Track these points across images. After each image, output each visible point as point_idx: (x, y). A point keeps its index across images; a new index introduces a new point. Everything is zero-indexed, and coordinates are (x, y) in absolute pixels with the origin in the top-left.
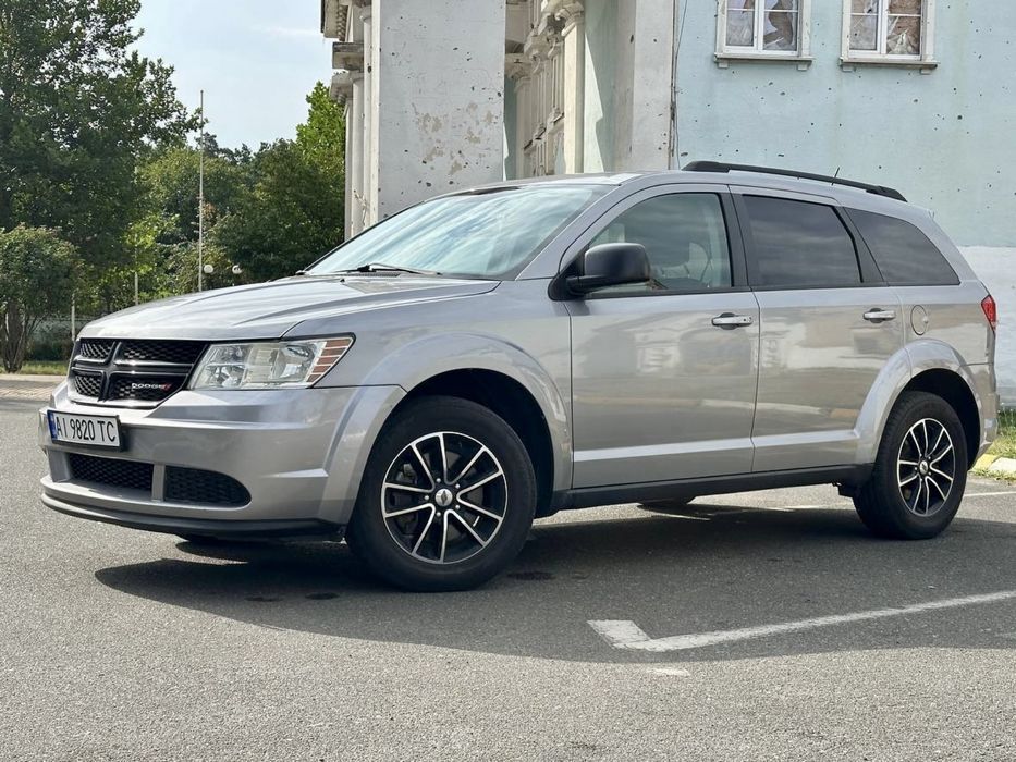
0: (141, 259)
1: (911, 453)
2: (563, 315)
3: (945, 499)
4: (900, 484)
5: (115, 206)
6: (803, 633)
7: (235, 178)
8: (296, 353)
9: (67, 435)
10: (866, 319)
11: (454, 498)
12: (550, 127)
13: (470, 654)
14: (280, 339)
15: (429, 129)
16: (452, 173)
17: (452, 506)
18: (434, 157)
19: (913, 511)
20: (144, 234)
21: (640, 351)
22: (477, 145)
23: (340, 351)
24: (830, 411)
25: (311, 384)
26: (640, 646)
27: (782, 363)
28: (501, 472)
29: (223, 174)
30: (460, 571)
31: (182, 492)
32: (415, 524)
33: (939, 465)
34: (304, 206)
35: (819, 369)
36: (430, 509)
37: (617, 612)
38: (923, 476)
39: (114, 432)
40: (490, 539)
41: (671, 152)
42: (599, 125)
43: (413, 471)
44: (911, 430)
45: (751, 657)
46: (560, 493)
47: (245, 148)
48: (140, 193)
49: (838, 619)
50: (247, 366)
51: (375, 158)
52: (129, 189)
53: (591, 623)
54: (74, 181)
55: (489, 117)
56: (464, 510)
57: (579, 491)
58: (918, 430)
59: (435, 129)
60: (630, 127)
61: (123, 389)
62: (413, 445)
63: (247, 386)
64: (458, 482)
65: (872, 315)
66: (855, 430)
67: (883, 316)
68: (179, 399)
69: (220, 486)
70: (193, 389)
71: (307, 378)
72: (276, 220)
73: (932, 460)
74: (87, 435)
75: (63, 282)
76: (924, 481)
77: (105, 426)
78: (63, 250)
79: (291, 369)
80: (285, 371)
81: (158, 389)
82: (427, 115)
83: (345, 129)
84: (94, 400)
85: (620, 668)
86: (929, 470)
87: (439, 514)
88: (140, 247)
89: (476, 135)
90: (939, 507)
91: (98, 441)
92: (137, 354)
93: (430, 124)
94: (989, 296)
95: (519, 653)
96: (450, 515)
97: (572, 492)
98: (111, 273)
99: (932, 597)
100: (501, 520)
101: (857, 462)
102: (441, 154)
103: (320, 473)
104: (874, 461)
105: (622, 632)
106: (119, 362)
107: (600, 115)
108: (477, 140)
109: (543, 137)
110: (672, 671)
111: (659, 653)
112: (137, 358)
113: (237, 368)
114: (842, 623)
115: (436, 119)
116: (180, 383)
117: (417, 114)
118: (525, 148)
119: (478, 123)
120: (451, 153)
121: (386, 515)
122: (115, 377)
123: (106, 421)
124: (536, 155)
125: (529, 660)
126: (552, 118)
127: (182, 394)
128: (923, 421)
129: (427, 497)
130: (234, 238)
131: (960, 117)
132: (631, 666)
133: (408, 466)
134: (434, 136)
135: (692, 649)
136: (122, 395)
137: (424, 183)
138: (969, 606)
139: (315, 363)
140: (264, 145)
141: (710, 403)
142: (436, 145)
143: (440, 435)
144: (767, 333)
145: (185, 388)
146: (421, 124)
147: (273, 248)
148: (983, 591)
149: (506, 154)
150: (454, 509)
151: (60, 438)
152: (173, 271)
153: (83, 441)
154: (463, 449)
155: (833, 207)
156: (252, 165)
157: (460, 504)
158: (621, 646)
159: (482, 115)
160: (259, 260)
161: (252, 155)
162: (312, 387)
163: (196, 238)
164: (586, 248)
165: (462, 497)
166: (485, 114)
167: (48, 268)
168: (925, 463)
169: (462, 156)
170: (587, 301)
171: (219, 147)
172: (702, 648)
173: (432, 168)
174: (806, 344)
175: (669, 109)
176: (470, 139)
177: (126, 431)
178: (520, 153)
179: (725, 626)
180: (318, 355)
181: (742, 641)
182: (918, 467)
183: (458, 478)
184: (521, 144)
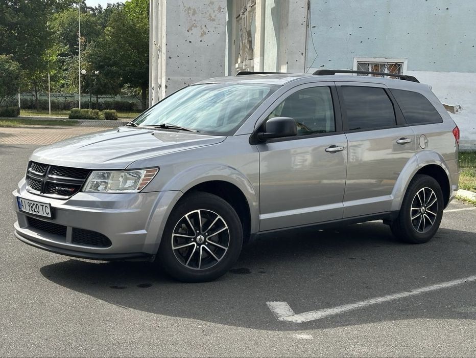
0: (52, 68)
1: (417, 204)
2: (256, 152)
3: (432, 224)
4: (412, 219)
5: (38, 41)
6: (364, 309)
7: (95, 23)
8: (133, 176)
9: (26, 209)
10: (398, 143)
11: (205, 239)
12: (249, 9)
13: (213, 325)
14: (125, 170)
15: (191, 15)
16: (201, 36)
17: (204, 243)
18: (193, 28)
19: (417, 231)
20: (52, 55)
21: (293, 159)
22: (214, 22)
23: (152, 175)
24: (381, 181)
25: (139, 191)
26: (290, 319)
27: (360, 158)
28: (227, 227)
29: (89, 21)
30: (208, 273)
31: (80, 239)
32: (187, 252)
33: (431, 209)
34: (130, 44)
35: (377, 160)
36: (194, 245)
37: (279, 295)
38: (422, 214)
39: (48, 211)
40: (222, 258)
41: (308, 26)
42: (273, 10)
43: (186, 228)
44: (418, 193)
45: (340, 326)
46: (254, 234)
47: (100, 6)
48: (50, 35)
49: (380, 300)
50: (110, 181)
51: (164, 28)
52: (45, 33)
53: (268, 303)
54: (18, 29)
55: (220, 8)
56: (209, 245)
57: (262, 233)
58: (421, 193)
59: (193, 14)
60: (288, 13)
61: (52, 189)
62: (186, 216)
63: (110, 191)
64: (207, 232)
65: (401, 141)
66: (391, 195)
67: (406, 141)
68: (78, 196)
69: (98, 238)
70: (85, 192)
71: (138, 187)
72: (116, 50)
73: (427, 206)
74: (36, 210)
75: (14, 82)
76: (423, 217)
77: (44, 207)
78: (14, 66)
79: (130, 183)
80: (127, 184)
81: (68, 191)
82: (190, 7)
83: (149, 4)
84: (39, 193)
85: (281, 334)
86: (426, 211)
87: (198, 247)
88: (50, 61)
89: (213, 17)
90: (429, 228)
91: (41, 214)
92: (58, 173)
93: (191, 12)
94: (457, 127)
95: (234, 324)
96: (203, 248)
97: (259, 233)
98: (37, 74)
99: (425, 284)
100: (226, 249)
101: (392, 210)
102: (196, 27)
103: (144, 232)
104: (400, 209)
105: (281, 309)
106: (50, 176)
107: (274, 5)
108: (214, 20)
109: (245, 13)
110: (304, 336)
111: (299, 324)
112: (58, 175)
113: (105, 182)
114: (382, 302)
115: (194, 10)
116: (79, 188)
117: (185, 7)
118: (237, 18)
119: (214, 12)
120: (201, 26)
121: (173, 248)
122: (48, 183)
123: (45, 205)
124: (242, 22)
125: (240, 329)
126: (249, 5)
127: (79, 194)
128: (423, 189)
129: (193, 239)
130: (96, 59)
131: (447, 9)
132: (286, 332)
133: (183, 225)
134: (193, 18)
135: (314, 321)
136: (51, 192)
137: (188, 41)
138: (442, 290)
139: (141, 181)
140: (109, 5)
141: (325, 181)
142: (194, 22)
143: (199, 211)
144: (351, 146)
145: (81, 191)
146: (187, 12)
147: (115, 64)
148: (448, 280)
149: (227, 20)
150: (205, 245)
151: (23, 210)
152: (66, 70)
153: (33, 213)
154: (209, 217)
155: (384, 89)
156: (103, 15)
157: (208, 242)
158: (281, 319)
159: (216, 7)
160: (108, 70)
161: (103, 10)
162: (139, 192)
163: (77, 53)
164: (267, 119)
165: (209, 239)
166: (218, 7)
167: (7, 75)
168: (423, 208)
169: (207, 28)
170: (267, 144)
171: (87, 6)
172: (318, 320)
173: (192, 34)
174: (370, 150)
175: (307, 4)
176: (210, 20)
177: (54, 210)
178: (234, 20)
179: (329, 306)
180: (143, 177)
181: (337, 315)
182: (420, 210)
183: (207, 230)
184: (235, 16)
